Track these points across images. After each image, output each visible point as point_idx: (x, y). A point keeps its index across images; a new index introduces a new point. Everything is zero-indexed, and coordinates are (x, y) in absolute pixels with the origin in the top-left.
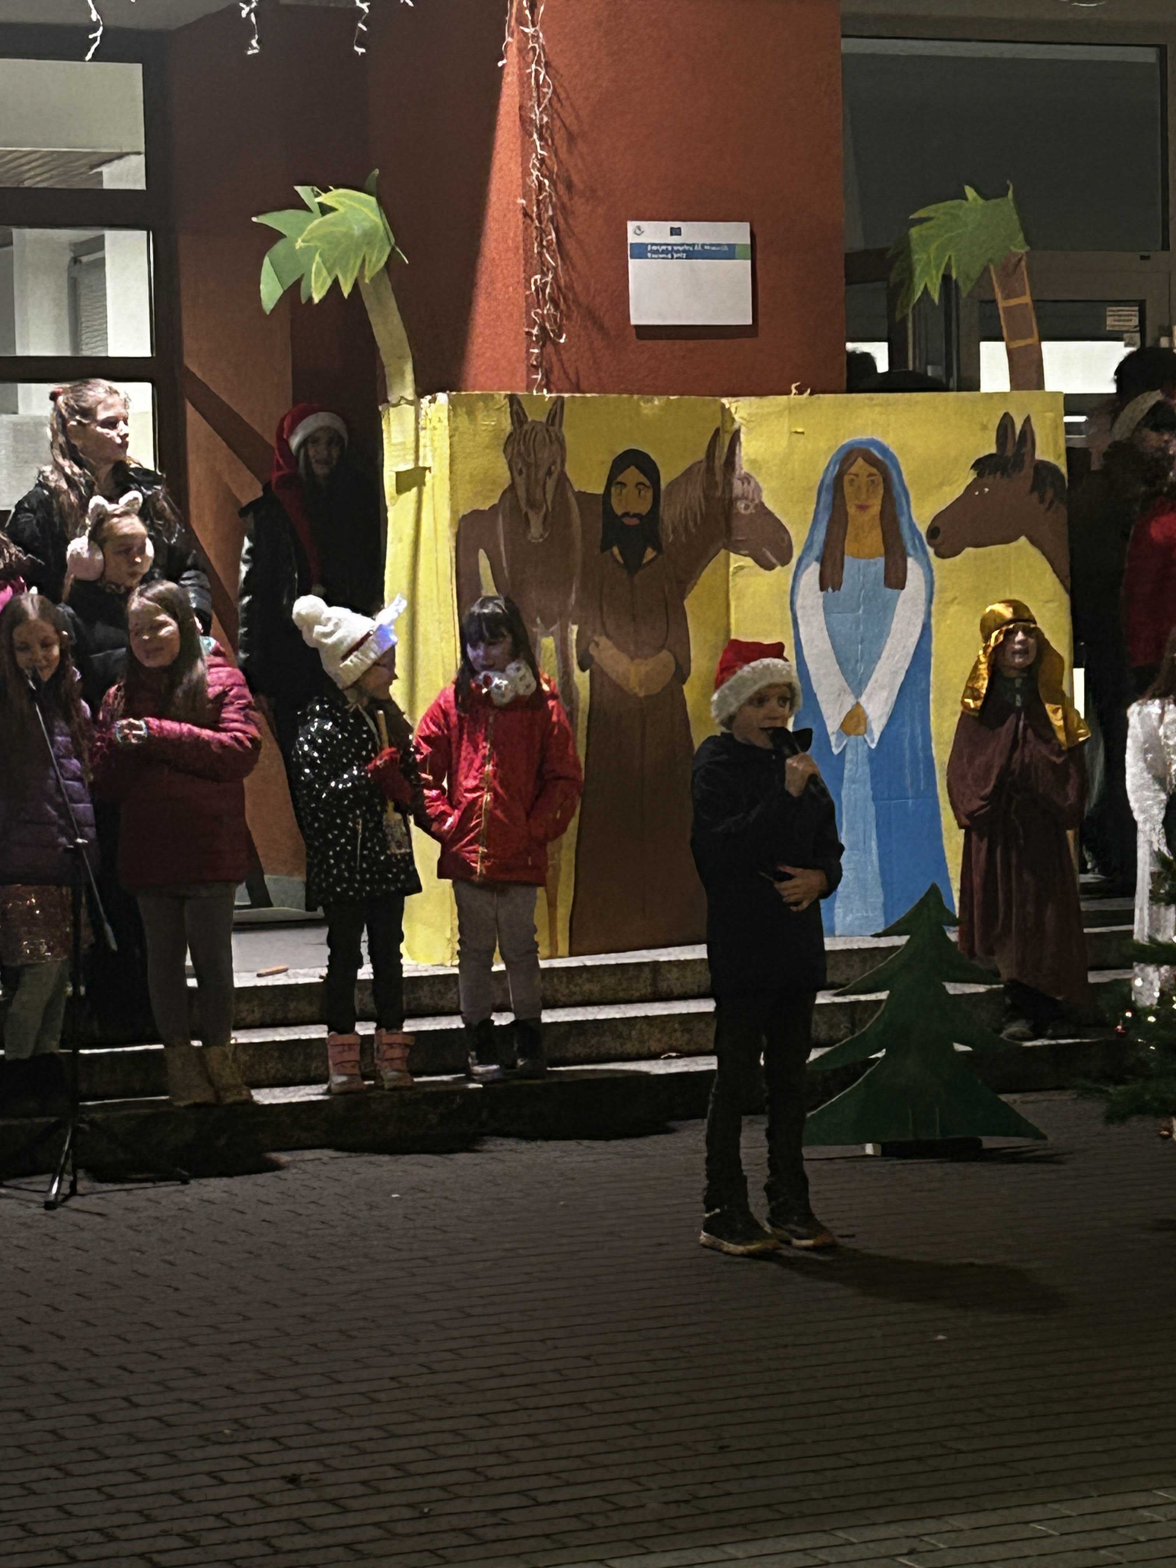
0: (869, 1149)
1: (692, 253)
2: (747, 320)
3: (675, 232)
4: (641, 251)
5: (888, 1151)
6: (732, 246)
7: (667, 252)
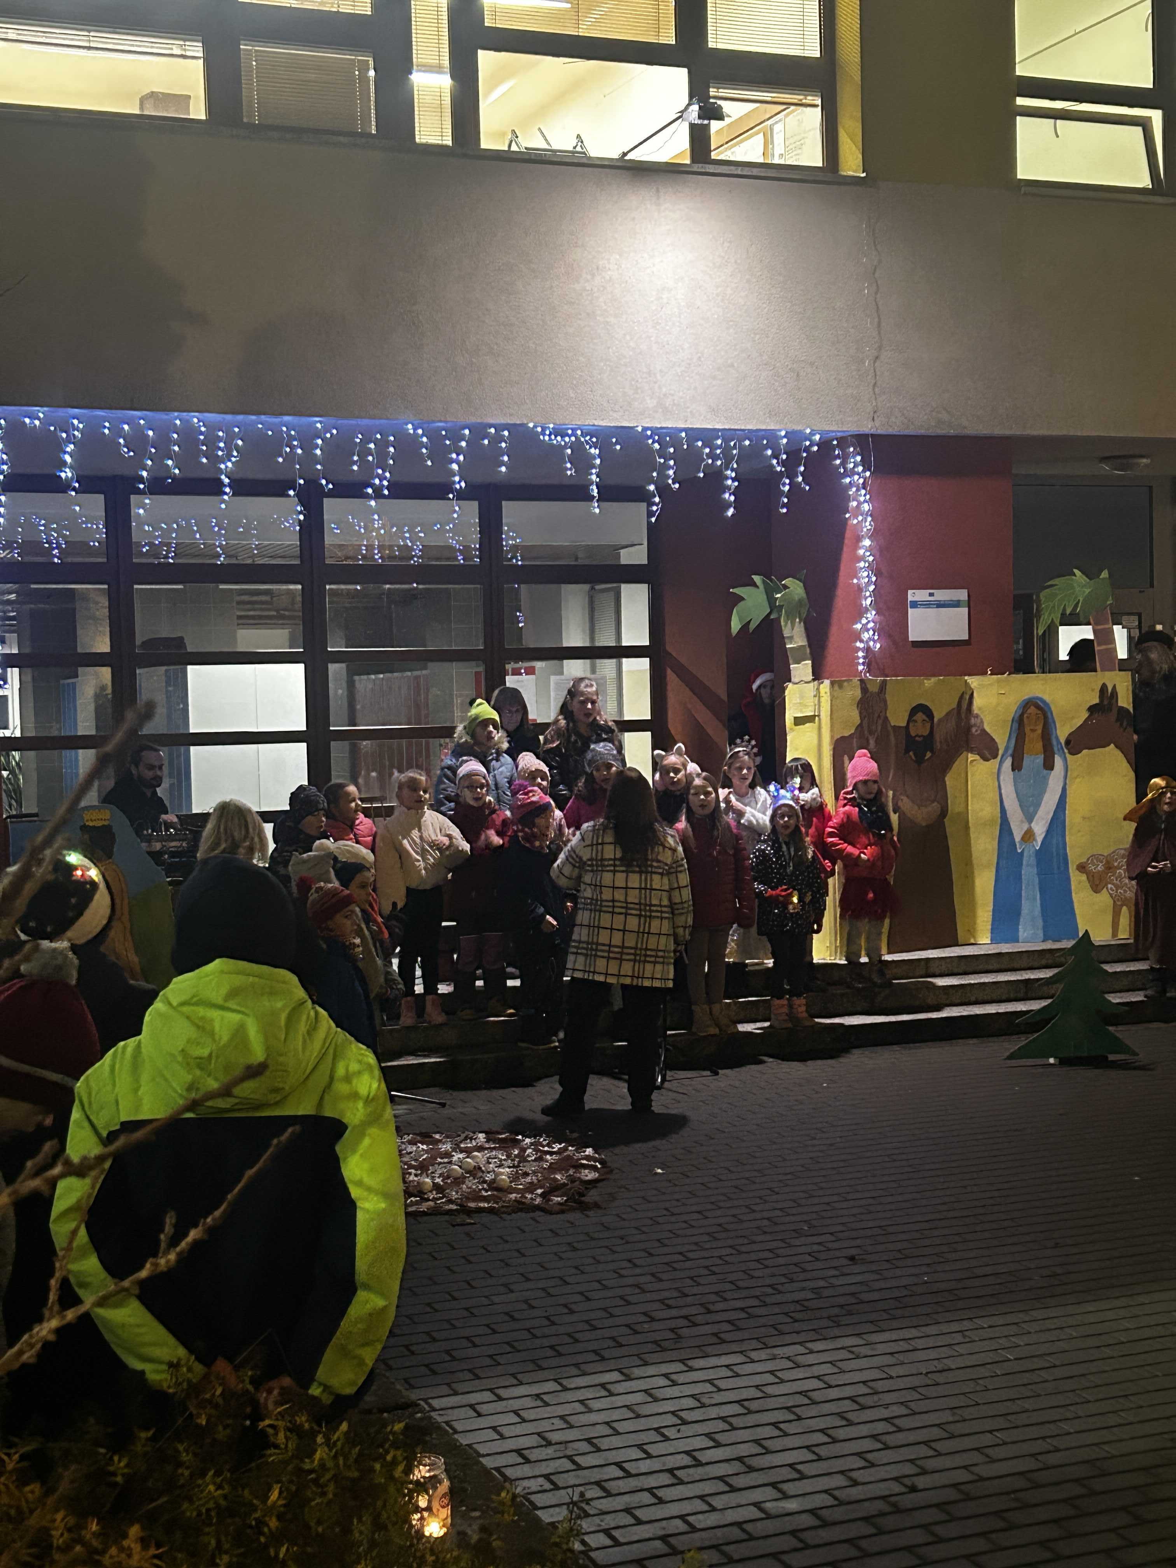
0: (1052, 1060)
1: (940, 605)
2: (966, 637)
3: (931, 595)
4: (915, 605)
5: (1063, 1062)
6: (959, 601)
7: (927, 605)
